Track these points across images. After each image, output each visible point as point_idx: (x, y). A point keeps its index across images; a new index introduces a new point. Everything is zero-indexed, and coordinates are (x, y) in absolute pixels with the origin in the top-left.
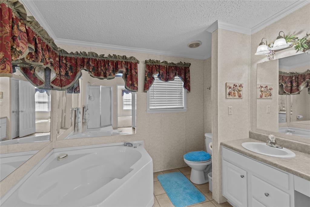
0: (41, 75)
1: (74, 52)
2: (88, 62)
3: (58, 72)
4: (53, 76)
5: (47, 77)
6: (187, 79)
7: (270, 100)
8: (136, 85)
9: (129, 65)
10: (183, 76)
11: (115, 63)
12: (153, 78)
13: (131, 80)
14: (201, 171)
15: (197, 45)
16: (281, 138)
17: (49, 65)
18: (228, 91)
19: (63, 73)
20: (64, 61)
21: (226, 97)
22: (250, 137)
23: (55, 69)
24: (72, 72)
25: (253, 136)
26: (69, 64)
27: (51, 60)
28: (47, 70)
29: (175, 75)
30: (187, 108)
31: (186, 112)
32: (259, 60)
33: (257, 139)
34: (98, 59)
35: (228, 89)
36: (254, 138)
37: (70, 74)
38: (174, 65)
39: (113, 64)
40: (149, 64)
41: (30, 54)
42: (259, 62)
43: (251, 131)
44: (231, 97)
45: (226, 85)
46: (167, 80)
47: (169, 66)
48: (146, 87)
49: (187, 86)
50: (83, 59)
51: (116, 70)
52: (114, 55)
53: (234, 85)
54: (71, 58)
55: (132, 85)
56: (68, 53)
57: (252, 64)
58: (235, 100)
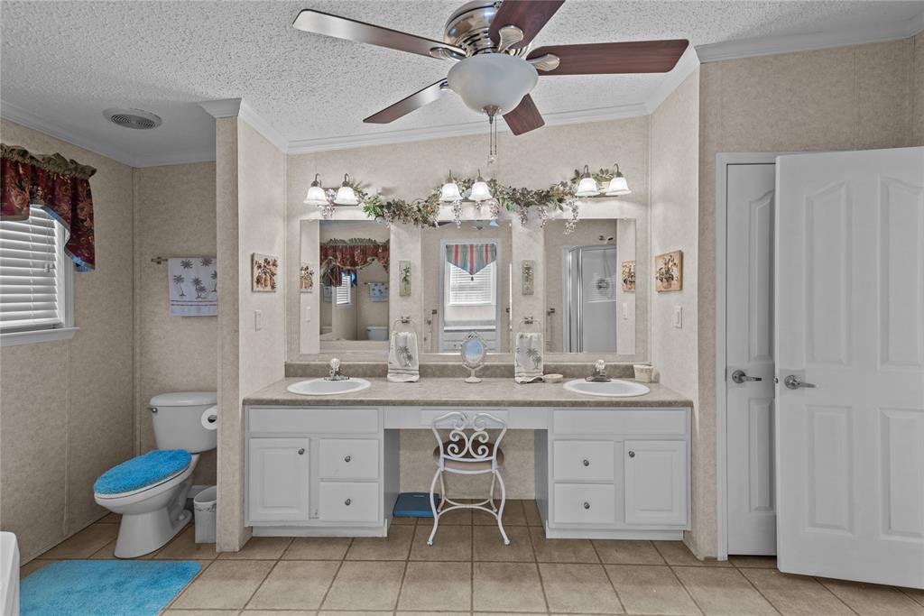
6: (83, 221)
7: (309, 295)
10: (66, 207)
14: (159, 509)
15: (146, 123)
18: (257, 272)
21: (252, 288)
22: (286, 376)
25: (293, 372)
29: (32, 201)
30: (75, 326)
31: (70, 341)
32: (304, 213)
33: (301, 376)
35: (255, 268)
36: (296, 375)
38: (28, 161)
42: (305, 218)
43: (289, 362)
44: (259, 287)
45: (252, 260)
49: (80, 245)
53: (265, 261)
57: (289, 217)
58: (265, 295)
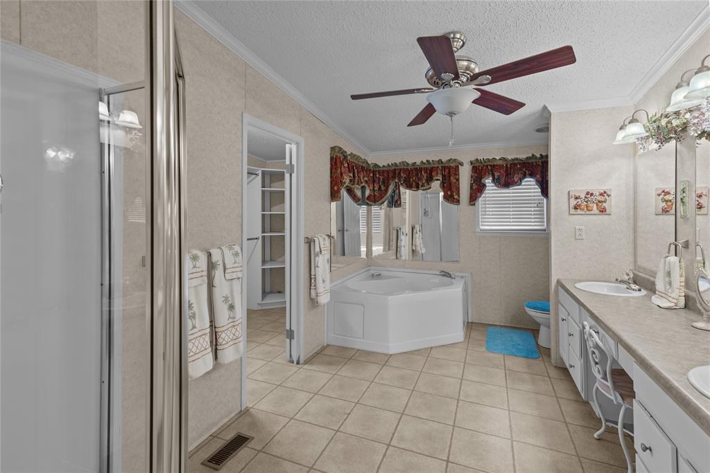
0: (359, 193)
1: (386, 165)
2: (399, 173)
3: (371, 188)
4: (367, 193)
5: (363, 193)
8: (456, 197)
9: (447, 171)
10: (538, 176)
11: (430, 170)
12: (484, 185)
13: (450, 189)
16: (640, 274)
17: (363, 184)
18: (573, 202)
19: (376, 188)
20: (378, 176)
21: (569, 213)
23: (369, 186)
24: (384, 186)
26: (381, 178)
27: (366, 179)
28: (363, 189)
29: (525, 176)
34: (409, 168)
35: (572, 199)
37: (383, 188)
38: (520, 162)
39: (426, 172)
40: (477, 165)
41: (350, 180)
44: (579, 211)
45: (569, 194)
46: (507, 185)
47: (511, 164)
48: (473, 199)
50: (395, 170)
51: (430, 179)
52: (427, 161)
53: (588, 193)
54: (383, 171)
55: (452, 196)
56: (379, 167)
58: (591, 217)
